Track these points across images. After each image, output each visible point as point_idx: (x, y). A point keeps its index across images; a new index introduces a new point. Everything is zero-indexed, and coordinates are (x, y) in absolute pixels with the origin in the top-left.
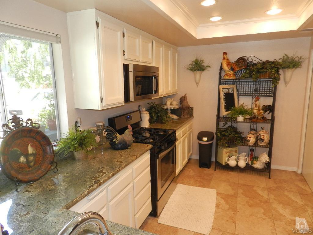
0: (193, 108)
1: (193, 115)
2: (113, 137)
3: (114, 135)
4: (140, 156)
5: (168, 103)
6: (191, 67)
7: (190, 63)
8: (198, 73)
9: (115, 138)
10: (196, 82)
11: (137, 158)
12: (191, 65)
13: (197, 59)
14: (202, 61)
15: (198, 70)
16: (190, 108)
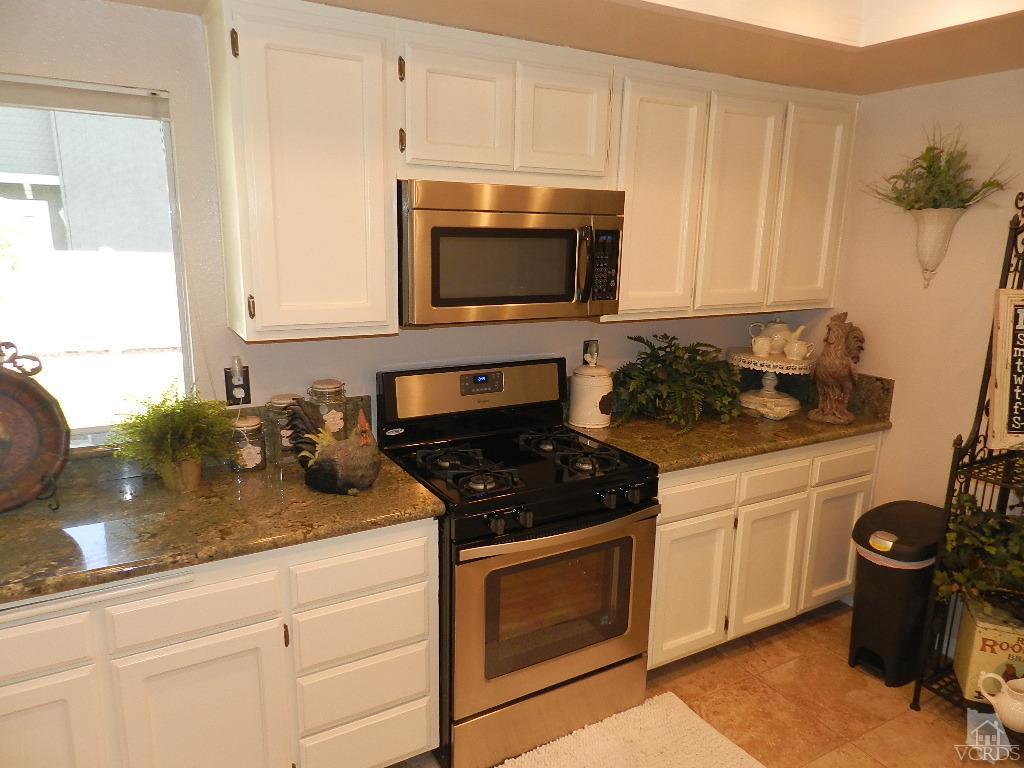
0: (891, 383)
1: (886, 418)
2: (301, 443)
3: (307, 435)
4: (325, 537)
5: (761, 345)
6: (900, 185)
7: (900, 166)
8: (934, 221)
9: (304, 446)
10: (921, 262)
11: (305, 540)
12: (906, 178)
13: (931, 149)
14: (957, 160)
15: (936, 205)
16: (878, 383)
